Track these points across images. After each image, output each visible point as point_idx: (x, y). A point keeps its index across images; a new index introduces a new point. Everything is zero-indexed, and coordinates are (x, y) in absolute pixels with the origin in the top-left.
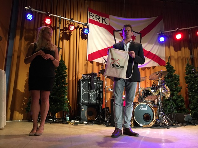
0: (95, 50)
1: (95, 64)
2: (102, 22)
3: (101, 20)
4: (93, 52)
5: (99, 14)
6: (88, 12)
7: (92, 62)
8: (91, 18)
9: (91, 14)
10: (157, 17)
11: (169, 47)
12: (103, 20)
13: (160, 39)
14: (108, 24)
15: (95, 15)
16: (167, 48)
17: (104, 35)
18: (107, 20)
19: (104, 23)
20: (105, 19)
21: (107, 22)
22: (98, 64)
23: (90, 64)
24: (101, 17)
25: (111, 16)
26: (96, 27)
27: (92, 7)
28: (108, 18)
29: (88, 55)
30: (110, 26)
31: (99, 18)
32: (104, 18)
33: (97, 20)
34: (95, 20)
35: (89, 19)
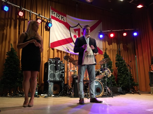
0: (56, 40)
1: (56, 51)
2: (61, 19)
3: (60, 17)
4: (54, 41)
5: (59, 13)
6: (51, 10)
7: (53, 49)
8: (53, 15)
9: (53, 12)
10: (98, 20)
11: (105, 42)
12: (62, 18)
13: (100, 36)
14: (65, 21)
15: (56, 13)
16: (104, 42)
17: (63, 29)
18: (65, 18)
19: (62, 20)
20: (63, 17)
21: (65, 19)
22: (58, 51)
23: (51, 51)
24: (60, 16)
25: (67, 16)
26: (57, 22)
27: (54, 7)
28: (66, 16)
29: (51, 43)
30: (67, 23)
31: (59, 16)
33: (58, 17)
34: (56, 17)
35: (51, 15)
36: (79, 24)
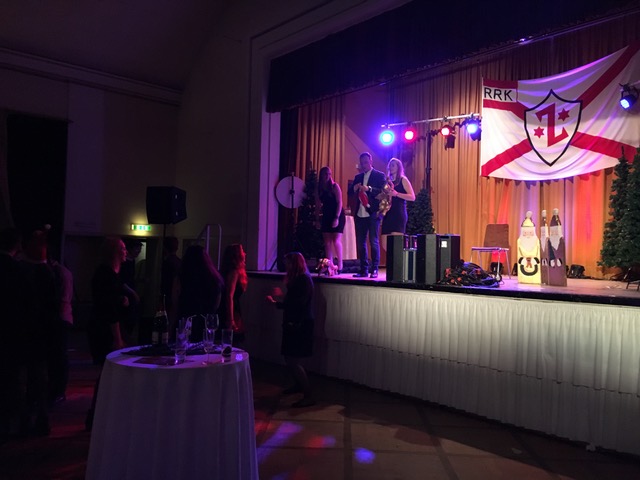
0: (493, 156)
2: (505, 100)
3: (503, 96)
5: (500, 85)
6: (483, 88)
8: (488, 98)
9: (486, 90)
10: (625, 48)
12: (505, 94)
13: (622, 103)
14: (514, 101)
15: (493, 89)
17: (506, 125)
18: (513, 92)
19: (508, 100)
20: (510, 91)
21: (513, 96)
22: (498, 180)
24: (503, 91)
25: (520, 83)
26: (495, 112)
28: (515, 86)
29: (482, 167)
30: (517, 103)
31: (499, 93)
32: (508, 90)
33: (497, 99)
34: (493, 99)
35: (483, 100)
36: (552, 92)
